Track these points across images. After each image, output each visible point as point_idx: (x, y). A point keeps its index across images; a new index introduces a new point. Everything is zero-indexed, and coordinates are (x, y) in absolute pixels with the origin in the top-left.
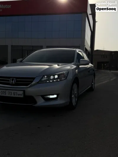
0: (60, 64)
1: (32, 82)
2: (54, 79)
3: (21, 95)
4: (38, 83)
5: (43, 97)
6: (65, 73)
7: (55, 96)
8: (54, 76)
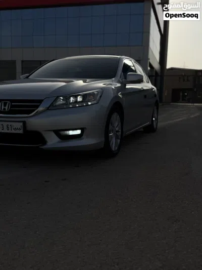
0: (88, 80)
1: (37, 107)
2: (76, 102)
3: (20, 129)
4: (48, 109)
5: (57, 132)
6: (96, 93)
7: (78, 132)
8: (76, 97)
